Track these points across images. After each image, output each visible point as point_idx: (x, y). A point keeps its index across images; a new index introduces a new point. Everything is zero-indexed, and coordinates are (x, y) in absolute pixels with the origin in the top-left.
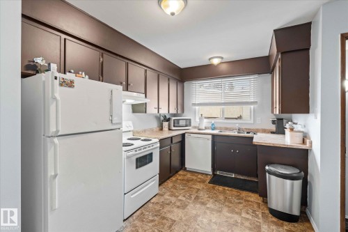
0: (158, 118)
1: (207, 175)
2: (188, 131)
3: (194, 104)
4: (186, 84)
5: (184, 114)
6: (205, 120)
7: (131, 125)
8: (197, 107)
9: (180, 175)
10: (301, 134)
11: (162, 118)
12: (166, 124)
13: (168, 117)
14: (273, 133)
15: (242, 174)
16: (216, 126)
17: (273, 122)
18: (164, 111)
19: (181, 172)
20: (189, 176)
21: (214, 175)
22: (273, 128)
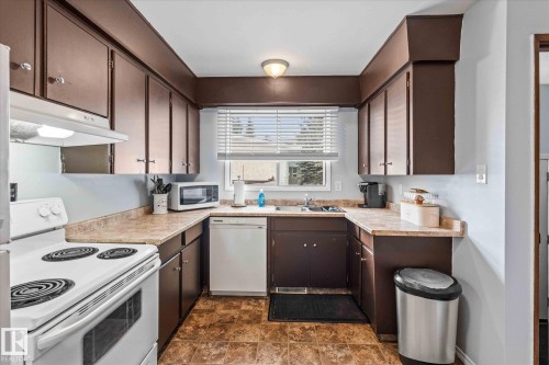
0: (141, 185)
1: (257, 298)
2: (213, 211)
3: (223, 156)
4: (204, 113)
5: (200, 176)
6: (246, 188)
7: (62, 210)
8: (227, 162)
9: (200, 313)
10: (436, 211)
11: (151, 185)
12: (161, 200)
13: (165, 182)
14: (360, 206)
15: (321, 286)
16: (267, 197)
17: (363, 189)
18: (159, 168)
19: (200, 305)
20: (221, 310)
21: (272, 296)
22: (360, 198)
